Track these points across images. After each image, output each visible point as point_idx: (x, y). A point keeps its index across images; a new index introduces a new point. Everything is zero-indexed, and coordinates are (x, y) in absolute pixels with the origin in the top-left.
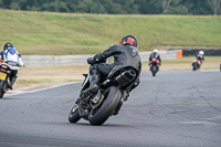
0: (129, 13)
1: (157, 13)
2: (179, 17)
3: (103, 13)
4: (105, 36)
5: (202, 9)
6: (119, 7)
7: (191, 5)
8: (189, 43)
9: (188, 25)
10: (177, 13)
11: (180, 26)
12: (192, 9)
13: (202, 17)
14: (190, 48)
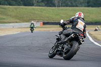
0: (19, 5)
1: (31, 6)
2: (41, 7)
3: (7, 5)
4: (8, 15)
5: (51, 5)
6: (14, 3)
7: (46, 3)
8: (46, 19)
9: (45, 11)
10: (40, 6)
11: (41, 12)
12: (47, 4)
13: (51, 8)
14: (46, 21)
